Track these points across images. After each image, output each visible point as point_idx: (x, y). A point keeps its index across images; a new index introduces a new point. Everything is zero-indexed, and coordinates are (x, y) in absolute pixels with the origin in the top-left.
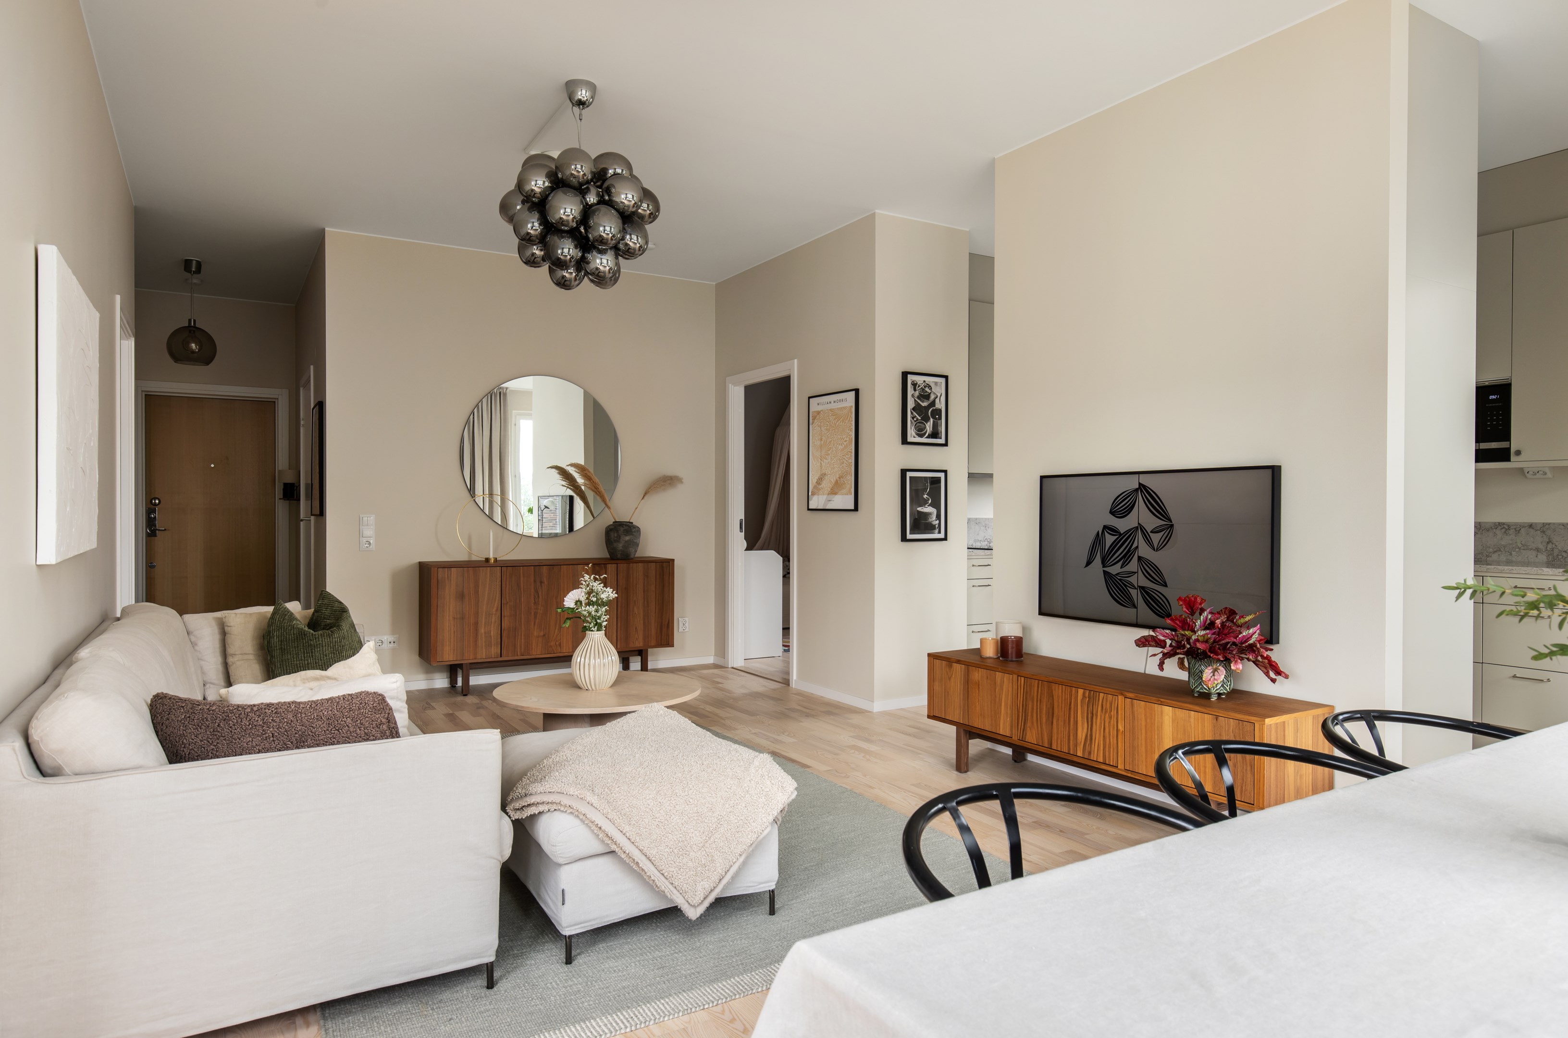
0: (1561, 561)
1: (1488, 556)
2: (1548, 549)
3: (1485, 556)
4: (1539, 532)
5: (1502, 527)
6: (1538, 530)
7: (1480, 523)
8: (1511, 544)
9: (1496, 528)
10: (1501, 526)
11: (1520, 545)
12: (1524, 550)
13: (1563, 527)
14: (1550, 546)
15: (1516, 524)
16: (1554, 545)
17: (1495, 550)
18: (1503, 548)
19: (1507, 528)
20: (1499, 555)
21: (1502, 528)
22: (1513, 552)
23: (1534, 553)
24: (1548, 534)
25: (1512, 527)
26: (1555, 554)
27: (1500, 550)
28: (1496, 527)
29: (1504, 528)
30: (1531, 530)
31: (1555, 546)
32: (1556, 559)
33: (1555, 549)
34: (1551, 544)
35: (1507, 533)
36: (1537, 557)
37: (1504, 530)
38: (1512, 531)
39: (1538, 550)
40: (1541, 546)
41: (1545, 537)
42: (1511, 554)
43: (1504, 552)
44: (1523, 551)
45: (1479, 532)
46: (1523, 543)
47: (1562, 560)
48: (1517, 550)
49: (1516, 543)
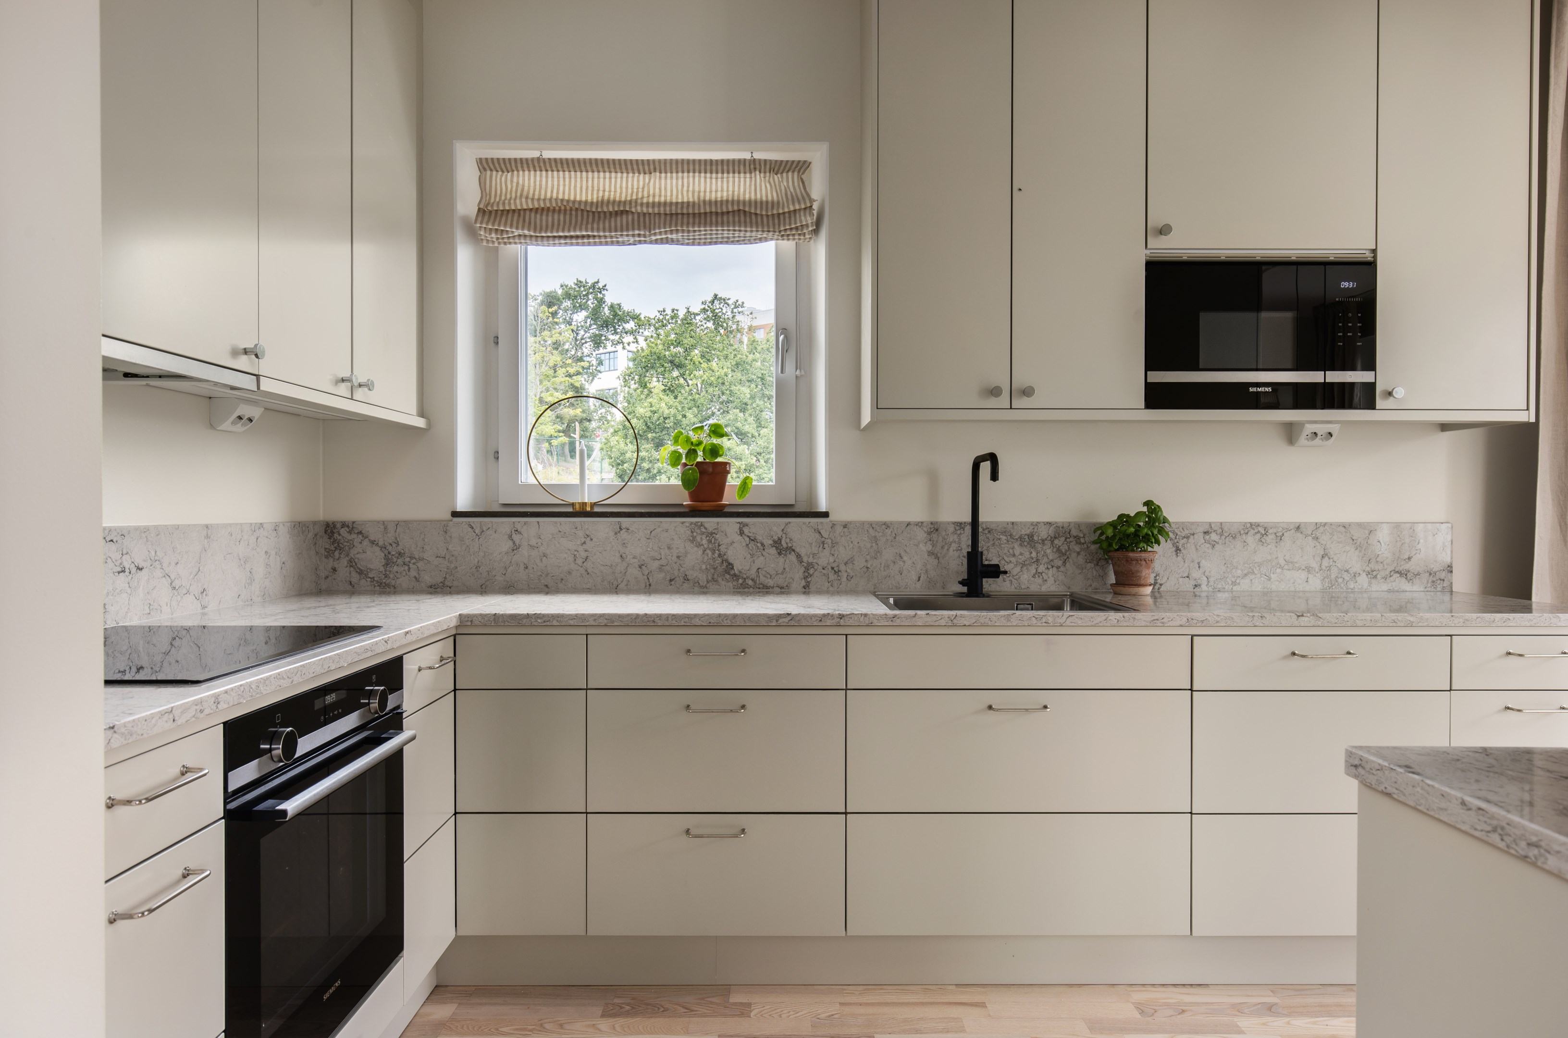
0: (1342, 588)
1: (1234, 583)
2: (1323, 567)
3: (1230, 582)
4: (1310, 538)
5: (1256, 531)
6: (1309, 536)
7: (1221, 523)
8: (1270, 561)
9: (1247, 533)
10: (1254, 529)
11: (1282, 562)
12: (1289, 570)
13: (1343, 529)
14: (1326, 562)
15: (1275, 525)
16: (1331, 560)
17: (1245, 572)
18: (1257, 569)
19: (1263, 532)
20: (1251, 580)
21: (1256, 533)
22: (1272, 575)
23: (1303, 575)
24: (1322, 542)
25: (1270, 531)
26: (1333, 576)
27: (1253, 573)
28: (1246, 531)
29: (1259, 532)
30: (1299, 535)
31: (1334, 561)
32: (1334, 585)
33: (1333, 568)
34: (1326, 558)
35: (1263, 541)
36: (1307, 581)
37: (1258, 536)
38: (1270, 538)
39: (1308, 569)
40: (1314, 565)
41: (1319, 547)
42: (1269, 579)
43: (1258, 575)
44: (1288, 572)
45: (1220, 541)
46: (1287, 558)
47: (1342, 585)
48: (1279, 570)
49: (1277, 558)
